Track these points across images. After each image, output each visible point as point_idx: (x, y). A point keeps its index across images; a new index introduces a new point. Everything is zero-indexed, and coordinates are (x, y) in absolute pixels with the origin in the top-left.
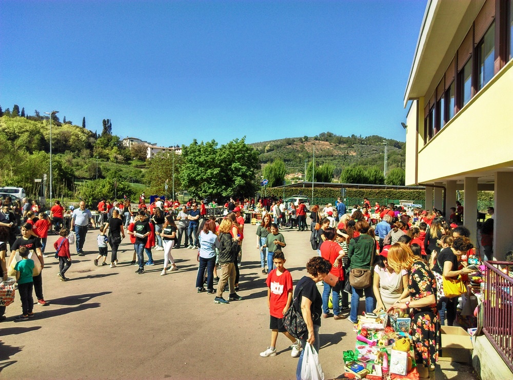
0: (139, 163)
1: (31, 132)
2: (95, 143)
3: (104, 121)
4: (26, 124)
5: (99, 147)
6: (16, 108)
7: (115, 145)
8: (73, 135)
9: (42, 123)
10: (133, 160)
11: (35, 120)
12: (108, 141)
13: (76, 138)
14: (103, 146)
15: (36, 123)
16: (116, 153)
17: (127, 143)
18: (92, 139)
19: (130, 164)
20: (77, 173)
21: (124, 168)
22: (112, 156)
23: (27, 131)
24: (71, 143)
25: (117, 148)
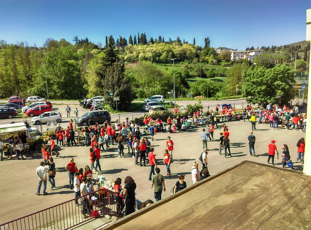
0: (226, 63)
1: (167, 51)
2: (200, 53)
3: (206, 39)
4: (165, 47)
5: (203, 56)
6: (160, 38)
7: (211, 53)
8: (188, 50)
9: (173, 45)
10: (222, 62)
11: (169, 44)
12: (208, 51)
13: (190, 52)
14: (205, 55)
15: (170, 45)
16: (212, 58)
17: (219, 51)
18: (199, 51)
19: (220, 64)
20: (190, 74)
21: (217, 68)
22: (210, 61)
23: (166, 51)
24: (187, 55)
25: (213, 55)
